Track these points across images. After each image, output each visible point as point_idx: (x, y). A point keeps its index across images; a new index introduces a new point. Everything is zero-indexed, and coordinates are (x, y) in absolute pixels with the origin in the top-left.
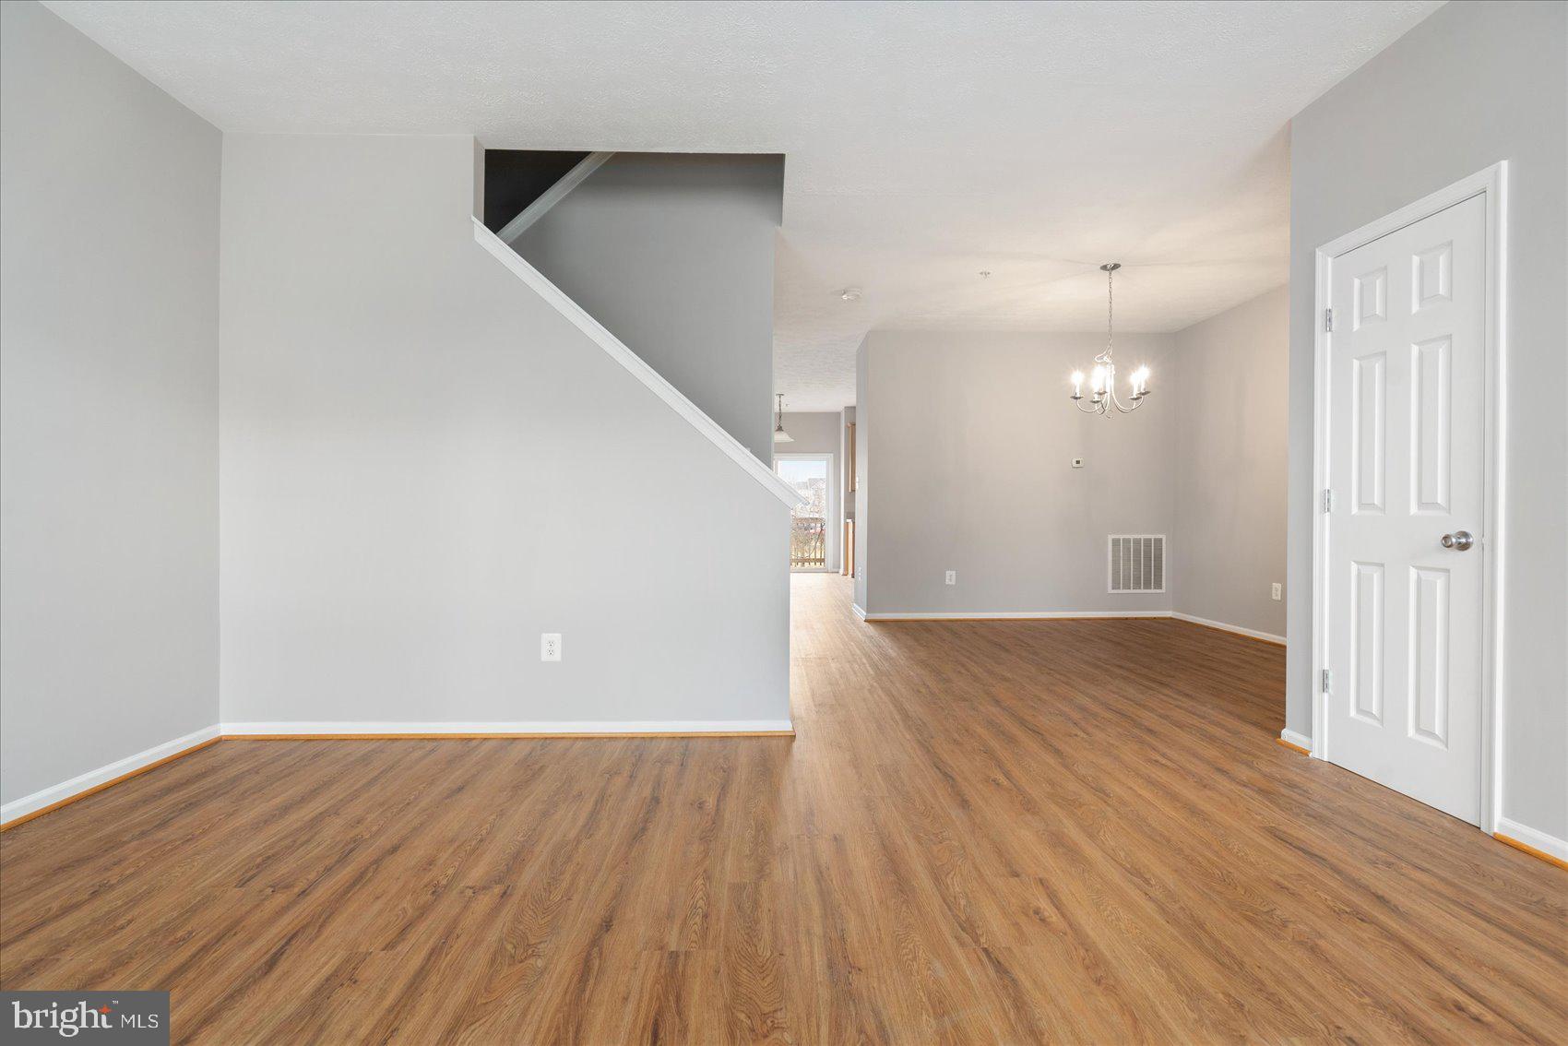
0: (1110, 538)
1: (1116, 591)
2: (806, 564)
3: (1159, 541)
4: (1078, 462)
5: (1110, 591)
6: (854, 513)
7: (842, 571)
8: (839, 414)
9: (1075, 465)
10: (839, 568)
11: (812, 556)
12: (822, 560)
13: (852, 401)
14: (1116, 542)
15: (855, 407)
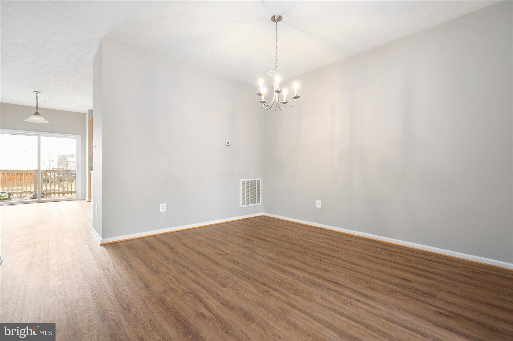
0: (241, 180)
1: (243, 206)
2: (66, 195)
3: (259, 181)
4: (228, 143)
5: (241, 206)
6: (92, 168)
7: (87, 199)
8: (85, 114)
9: (227, 144)
10: (86, 197)
11: (69, 190)
12: (75, 192)
13: (91, 108)
14: (243, 182)
15: (92, 110)
